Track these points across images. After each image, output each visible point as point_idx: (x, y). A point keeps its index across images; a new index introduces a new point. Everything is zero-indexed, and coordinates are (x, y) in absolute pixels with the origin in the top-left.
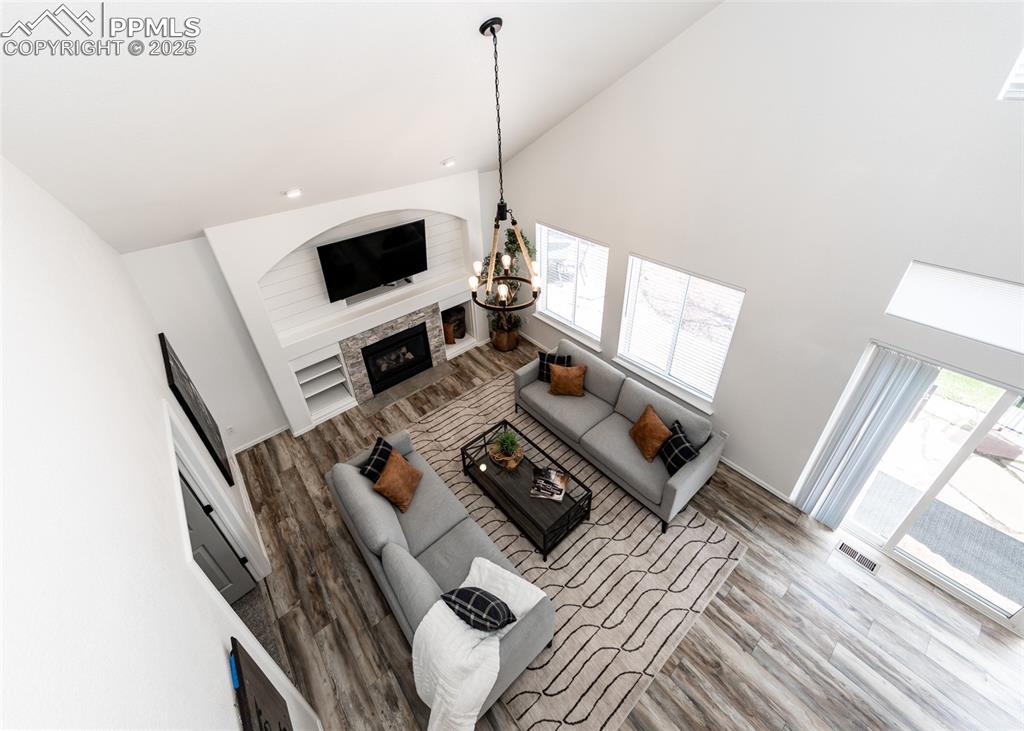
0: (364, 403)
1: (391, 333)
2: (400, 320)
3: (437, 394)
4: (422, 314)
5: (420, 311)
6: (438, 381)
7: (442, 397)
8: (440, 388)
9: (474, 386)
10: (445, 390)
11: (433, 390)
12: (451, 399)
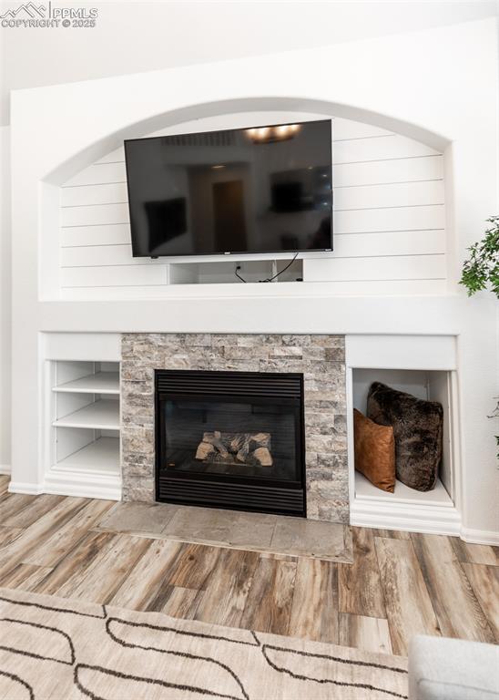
0: (132, 502)
1: (218, 365)
2: (242, 342)
3: (240, 584)
4: (297, 350)
5: (292, 339)
6: (279, 555)
7: (240, 601)
8: (264, 571)
9: (351, 642)
10: (269, 586)
11: (245, 566)
12: (249, 625)
